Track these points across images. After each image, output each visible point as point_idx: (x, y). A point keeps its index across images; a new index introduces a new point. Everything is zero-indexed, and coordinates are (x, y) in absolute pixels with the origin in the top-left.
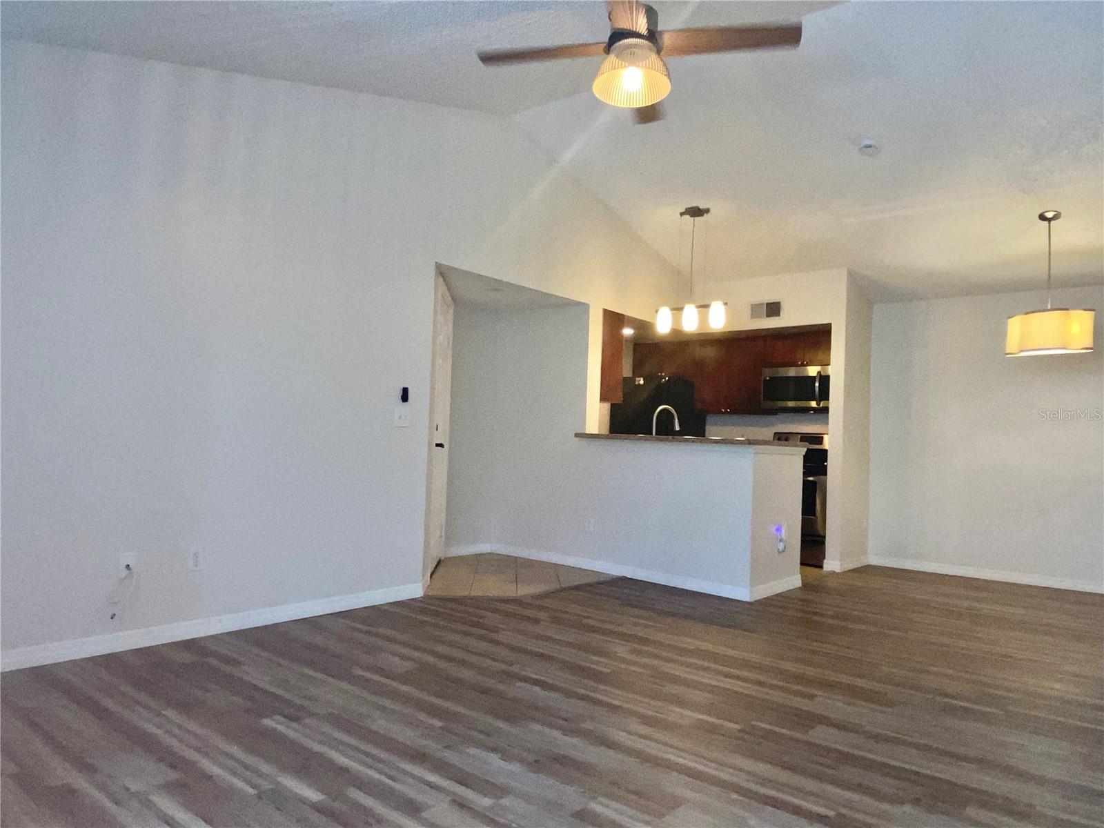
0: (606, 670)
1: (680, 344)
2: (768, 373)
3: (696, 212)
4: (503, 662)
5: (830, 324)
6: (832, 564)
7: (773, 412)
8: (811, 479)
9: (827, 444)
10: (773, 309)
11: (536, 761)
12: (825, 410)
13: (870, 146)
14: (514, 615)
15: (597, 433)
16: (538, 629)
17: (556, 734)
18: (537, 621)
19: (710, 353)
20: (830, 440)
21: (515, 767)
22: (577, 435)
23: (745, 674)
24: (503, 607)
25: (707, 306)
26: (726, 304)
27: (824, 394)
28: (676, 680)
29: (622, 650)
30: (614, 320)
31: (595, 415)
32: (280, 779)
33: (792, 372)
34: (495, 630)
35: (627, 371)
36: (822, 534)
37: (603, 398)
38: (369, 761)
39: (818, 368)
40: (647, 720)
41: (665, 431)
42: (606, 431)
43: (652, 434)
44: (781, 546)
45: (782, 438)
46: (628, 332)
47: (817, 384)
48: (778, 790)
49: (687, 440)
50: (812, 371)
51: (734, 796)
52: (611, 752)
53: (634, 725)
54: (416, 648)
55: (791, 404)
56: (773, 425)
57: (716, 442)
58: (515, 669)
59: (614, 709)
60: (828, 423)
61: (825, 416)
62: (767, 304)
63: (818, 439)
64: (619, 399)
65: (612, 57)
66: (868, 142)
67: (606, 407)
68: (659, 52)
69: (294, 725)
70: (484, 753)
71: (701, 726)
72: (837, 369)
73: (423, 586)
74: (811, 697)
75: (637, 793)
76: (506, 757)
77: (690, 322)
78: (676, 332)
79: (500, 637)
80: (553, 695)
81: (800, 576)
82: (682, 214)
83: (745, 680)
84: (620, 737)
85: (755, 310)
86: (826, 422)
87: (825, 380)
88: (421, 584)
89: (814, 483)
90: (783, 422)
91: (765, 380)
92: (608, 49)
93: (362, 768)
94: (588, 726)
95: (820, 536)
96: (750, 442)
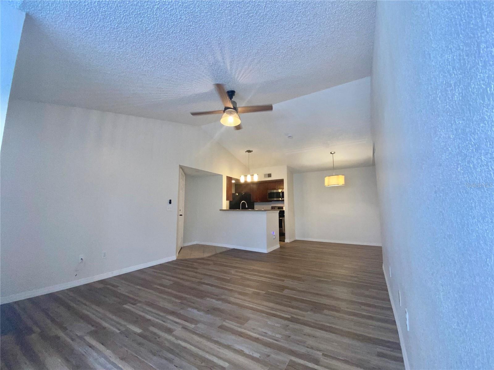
0: (229, 278)
1: (246, 184)
2: (269, 191)
3: (249, 151)
4: (199, 279)
5: (283, 179)
6: (287, 240)
7: (271, 201)
8: (281, 218)
9: (284, 209)
10: (270, 175)
11: (208, 310)
12: (283, 200)
13: (290, 136)
14: (203, 263)
15: (226, 209)
16: (210, 267)
17: (214, 300)
18: (209, 265)
19: (255, 186)
20: (285, 208)
21: (201, 313)
22: (220, 210)
23: (266, 275)
24: (200, 261)
25: (253, 175)
26: (258, 175)
27: (283, 197)
28: (248, 279)
29: (233, 271)
30: (229, 179)
31: (225, 204)
32: (128, 326)
33: (275, 191)
34: (197, 269)
35: (233, 191)
36: (284, 232)
37: (227, 199)
38: (157, 316)
39: (281, 190)
40: (240, 293)
41: (244, 208)
42: (228, 208)
43: (240, 209)
44: (274, 237)
45: (273, 208)
46: (233, 181)
47: (281, 194)
48: (276, 311)
49: (249, 210)
50: (280, 191)
51: (264, 315)
52: (229, 305)
53: (237, 295)
54: (173, 277)
55: (275, 199)
56: (271, 205)
57: (257, 211)
58: (202, 281)
59: (231, 290)
60: (284, 204)
61: (283, 202)
62: (268, 174)
63: (282, 208)
64: (231, 200)
65: (225, 114)
66: (290, 135)
67: (228, 202)
68: (237, 113)
69: (134, 306)
70: (193, 310)
71: (254, 293)
72: (286, 191)
73: (176, 257)
74: (283, 280)
75: (237, 317)
76: (199, 310)
77: (249, 179)
78: (246, 182)
79: (198, 271)
80: (213, 288)
81: (279, 245)
82: (246, 152)
83: (266, 277)
84: (232, 299)
85: (265, 175)
86: (284, 203)
87: (283, 193)
88: (175, 256)
89: (282, 219)
90: (273, 204)
91: (268, 193)
92: (224, 111)
93: (155, 319)
94: (223, 297)
95: (283, 233)
96: (265, 210)
